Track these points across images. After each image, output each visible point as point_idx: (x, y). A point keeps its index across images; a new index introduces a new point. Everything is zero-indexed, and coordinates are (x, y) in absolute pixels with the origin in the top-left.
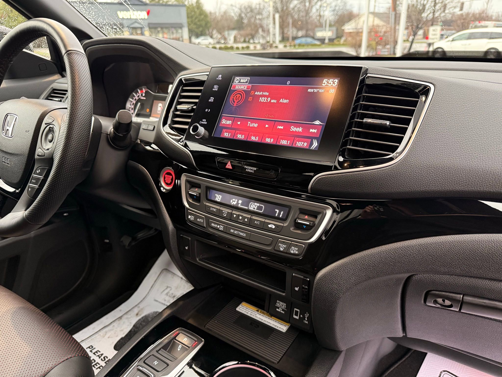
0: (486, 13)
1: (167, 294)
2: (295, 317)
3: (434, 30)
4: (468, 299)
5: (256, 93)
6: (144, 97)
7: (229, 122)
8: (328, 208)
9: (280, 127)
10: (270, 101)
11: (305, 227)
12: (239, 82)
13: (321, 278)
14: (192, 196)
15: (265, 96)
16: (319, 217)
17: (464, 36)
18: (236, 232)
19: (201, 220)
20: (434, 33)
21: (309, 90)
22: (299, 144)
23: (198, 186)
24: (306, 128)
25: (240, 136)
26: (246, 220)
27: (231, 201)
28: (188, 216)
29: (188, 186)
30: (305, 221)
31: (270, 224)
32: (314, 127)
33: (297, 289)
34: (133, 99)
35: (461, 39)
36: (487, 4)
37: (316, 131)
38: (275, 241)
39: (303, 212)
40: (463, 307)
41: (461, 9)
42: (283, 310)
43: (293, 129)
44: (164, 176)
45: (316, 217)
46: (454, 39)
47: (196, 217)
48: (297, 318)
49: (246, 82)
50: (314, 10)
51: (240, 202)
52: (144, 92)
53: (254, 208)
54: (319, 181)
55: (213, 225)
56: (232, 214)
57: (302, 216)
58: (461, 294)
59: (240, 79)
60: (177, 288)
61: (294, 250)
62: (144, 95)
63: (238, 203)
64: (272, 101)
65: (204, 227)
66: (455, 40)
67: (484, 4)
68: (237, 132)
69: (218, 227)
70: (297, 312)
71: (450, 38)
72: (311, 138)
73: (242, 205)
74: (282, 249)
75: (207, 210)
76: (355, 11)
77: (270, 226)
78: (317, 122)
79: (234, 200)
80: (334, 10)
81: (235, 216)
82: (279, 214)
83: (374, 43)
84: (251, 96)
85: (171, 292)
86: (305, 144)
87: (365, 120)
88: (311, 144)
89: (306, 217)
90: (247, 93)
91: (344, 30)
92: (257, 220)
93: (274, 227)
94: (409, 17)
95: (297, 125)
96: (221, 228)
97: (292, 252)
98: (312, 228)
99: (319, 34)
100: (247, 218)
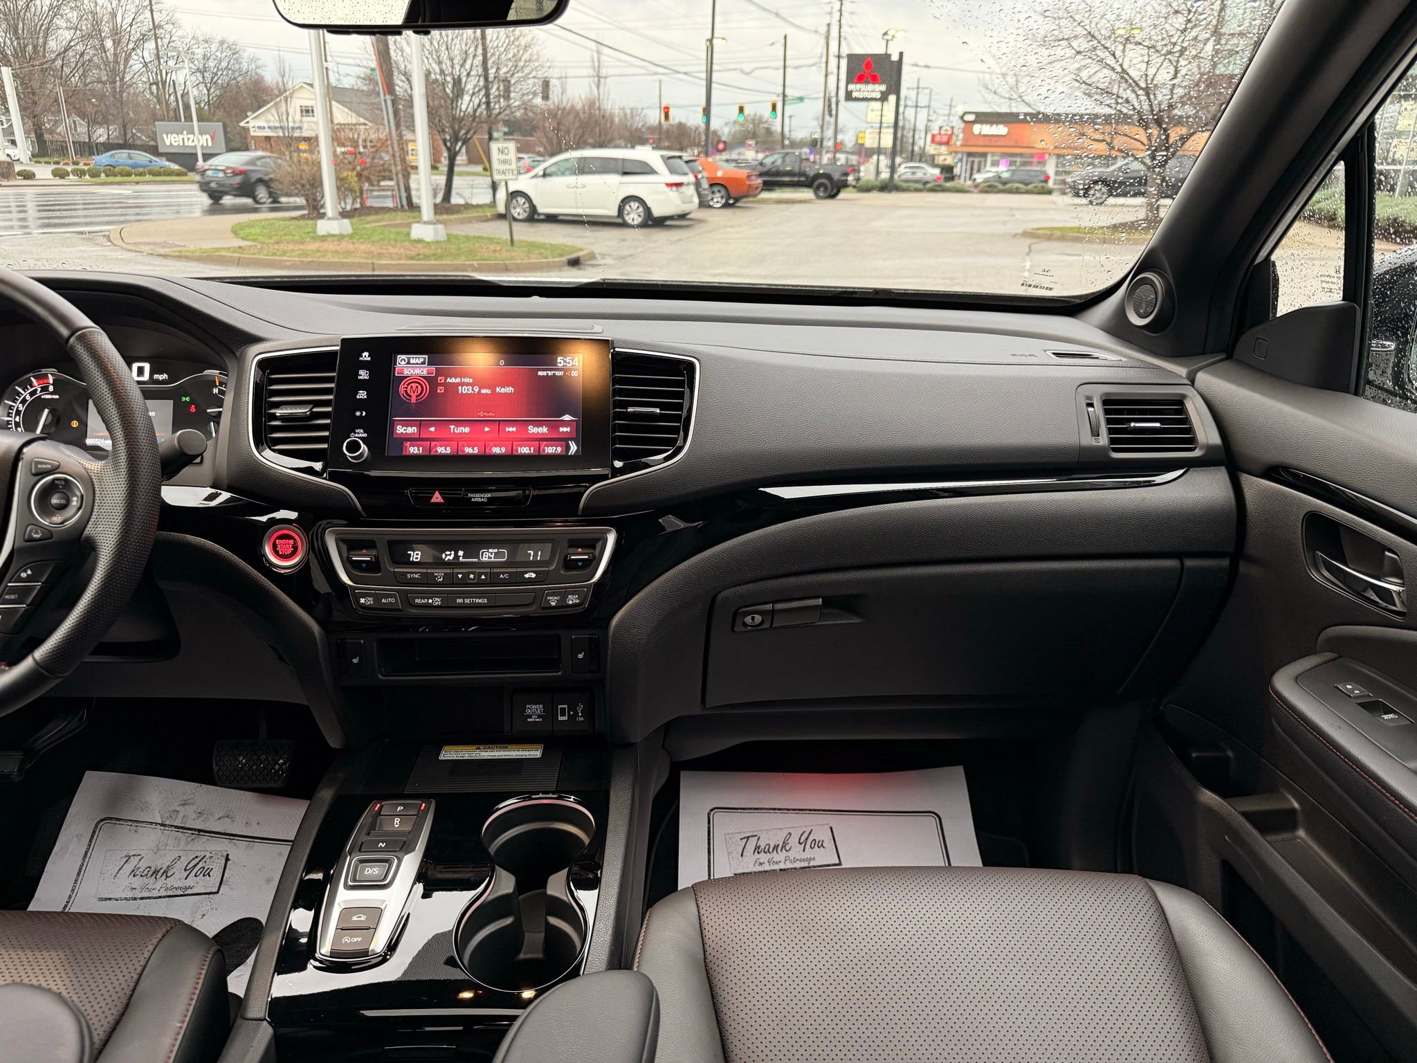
0: (599, 109)
1: (133, 873)
2: (561, 718)
3: (501, 151)
4: (779, 606)
5: (449, 380)
6: (51, 393)
7: (411, 430)
8: (609, 531)
9: (510, 429)
10: (479, 391)
11: (580, 564)
12: (409, 363)
13: (618, 626)
14: (357, 565)
15: (467, 384)
16: (599, 545)
17: (568, 165)
18: (467, 601)
19: (392, 600)
20: (503, 157)
21: (540, 373)
22: (550, 450)
23: (369, 545)
24: (554, 426)
25: (443, 448)
26: (483, 577)
27: (444, 556)
28: (358, 601)
29: (344, 547)
30: (579, 556)
31: (526, 572)
32: (565, 424)
33: (580, 656)
34: (14, 400)
35: (563, 174)
36: (598, 87)
37: (568, 429)
38: (540, 595)
39: (574, 544)
40: (775, 617)
41: (546, 97)
42: (539, 716)
43: (532, 430)
44: (272, 541)
45: (594, 547)
46: (548, 171)
47: (377, 598)
48: (565, 718)
49: (423, 363)
50: (136, 64)
51: (461, 553)
52: (51, 382)
53: (489, 558)
54: (594, 495)
55: (418, 601)
56: (453, 575)
57: (571, 550)
58: (769, 603)
59: (409, 359)
60: (157, 850)
61: (572, 600)
62: (51, 388)
63: (457, 556)
64: (484, 391)
65: (399, 610)
66: (550, 175)
67: (591, 88)
68: (433, 443)
69: (430, 601)
70: (563, 710)
71: (539, 170)
72: (564, 440)
73: (464, 557)
74: (553, 604)
75: (402, 580)
76: (270, 77)
77: (527, 576)
78: (567, 417)
79: (448, 553)
80: (202, 71)
81: (460, 576)
82: (535, 555)
83: (352, 177)
84: (441, 385)
85: (143, 865)
86: (559, 449)
87: (630, 409)
88: (568, 448)
89: (580, 550)
90: (431, 380)
91: (246, 130)
92: (503, 573)
93: (534, 575)
94: (432, 113)
95: (538, 424)
96: (437, 601)
97: (570, 602)
98: (593, 563)
99: (172, 140)
100: (485, 574)
